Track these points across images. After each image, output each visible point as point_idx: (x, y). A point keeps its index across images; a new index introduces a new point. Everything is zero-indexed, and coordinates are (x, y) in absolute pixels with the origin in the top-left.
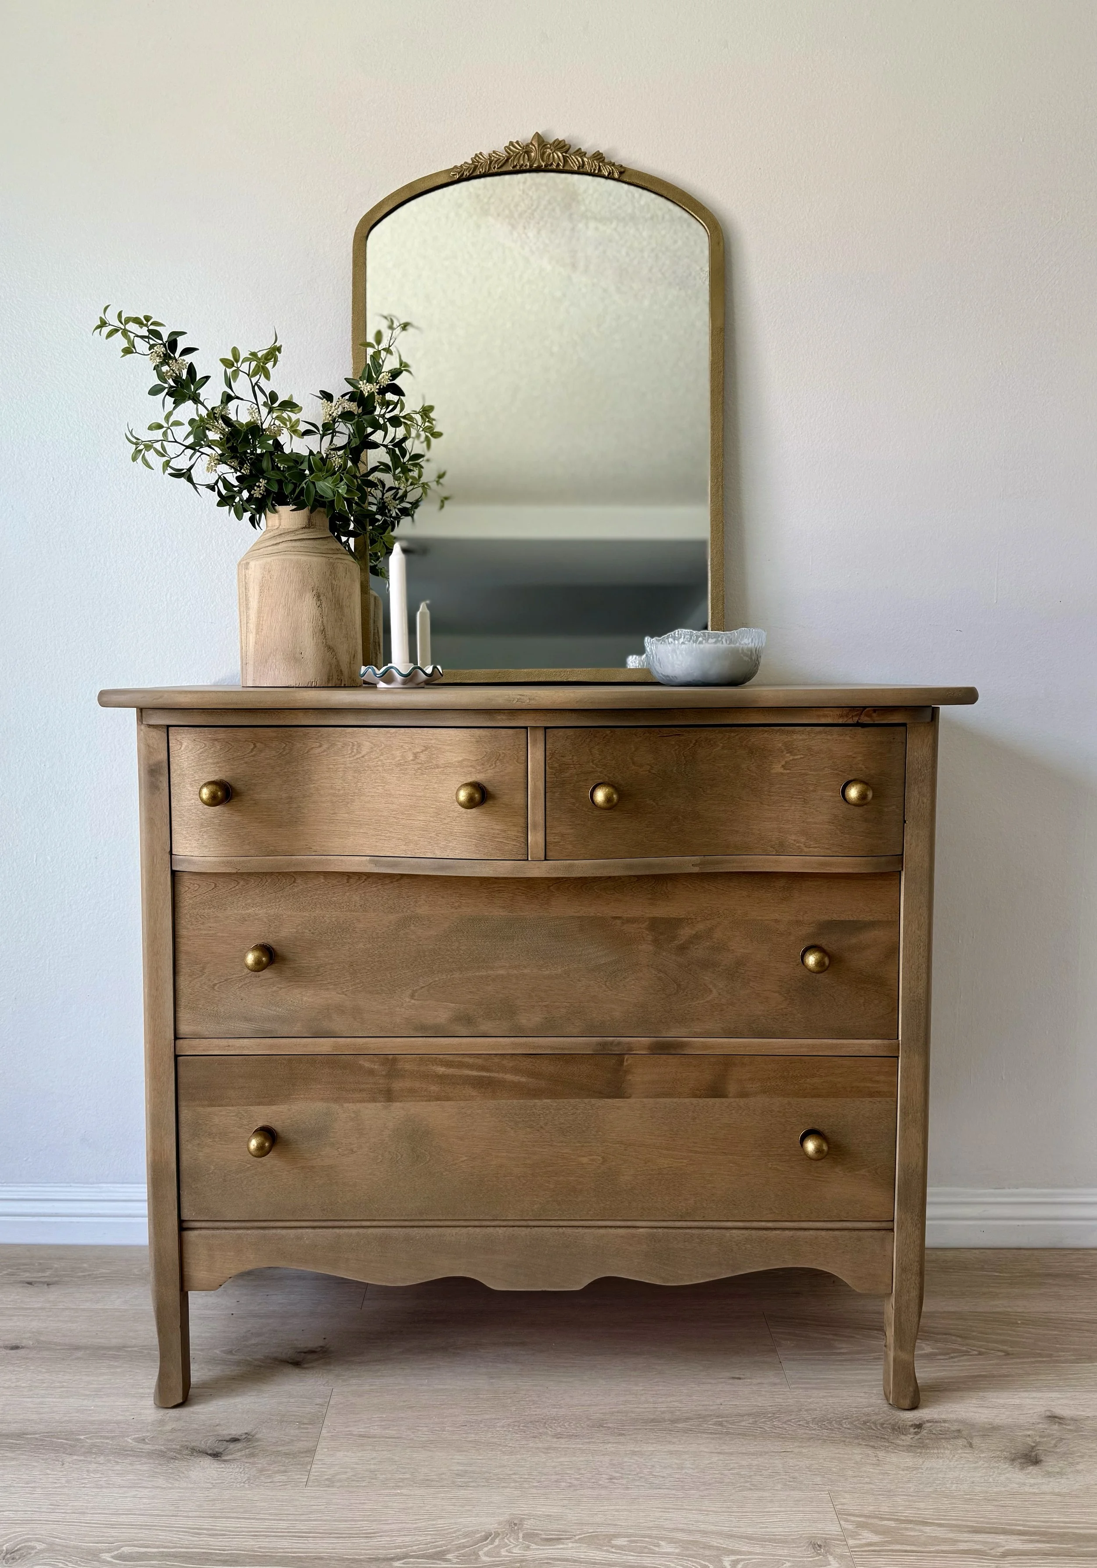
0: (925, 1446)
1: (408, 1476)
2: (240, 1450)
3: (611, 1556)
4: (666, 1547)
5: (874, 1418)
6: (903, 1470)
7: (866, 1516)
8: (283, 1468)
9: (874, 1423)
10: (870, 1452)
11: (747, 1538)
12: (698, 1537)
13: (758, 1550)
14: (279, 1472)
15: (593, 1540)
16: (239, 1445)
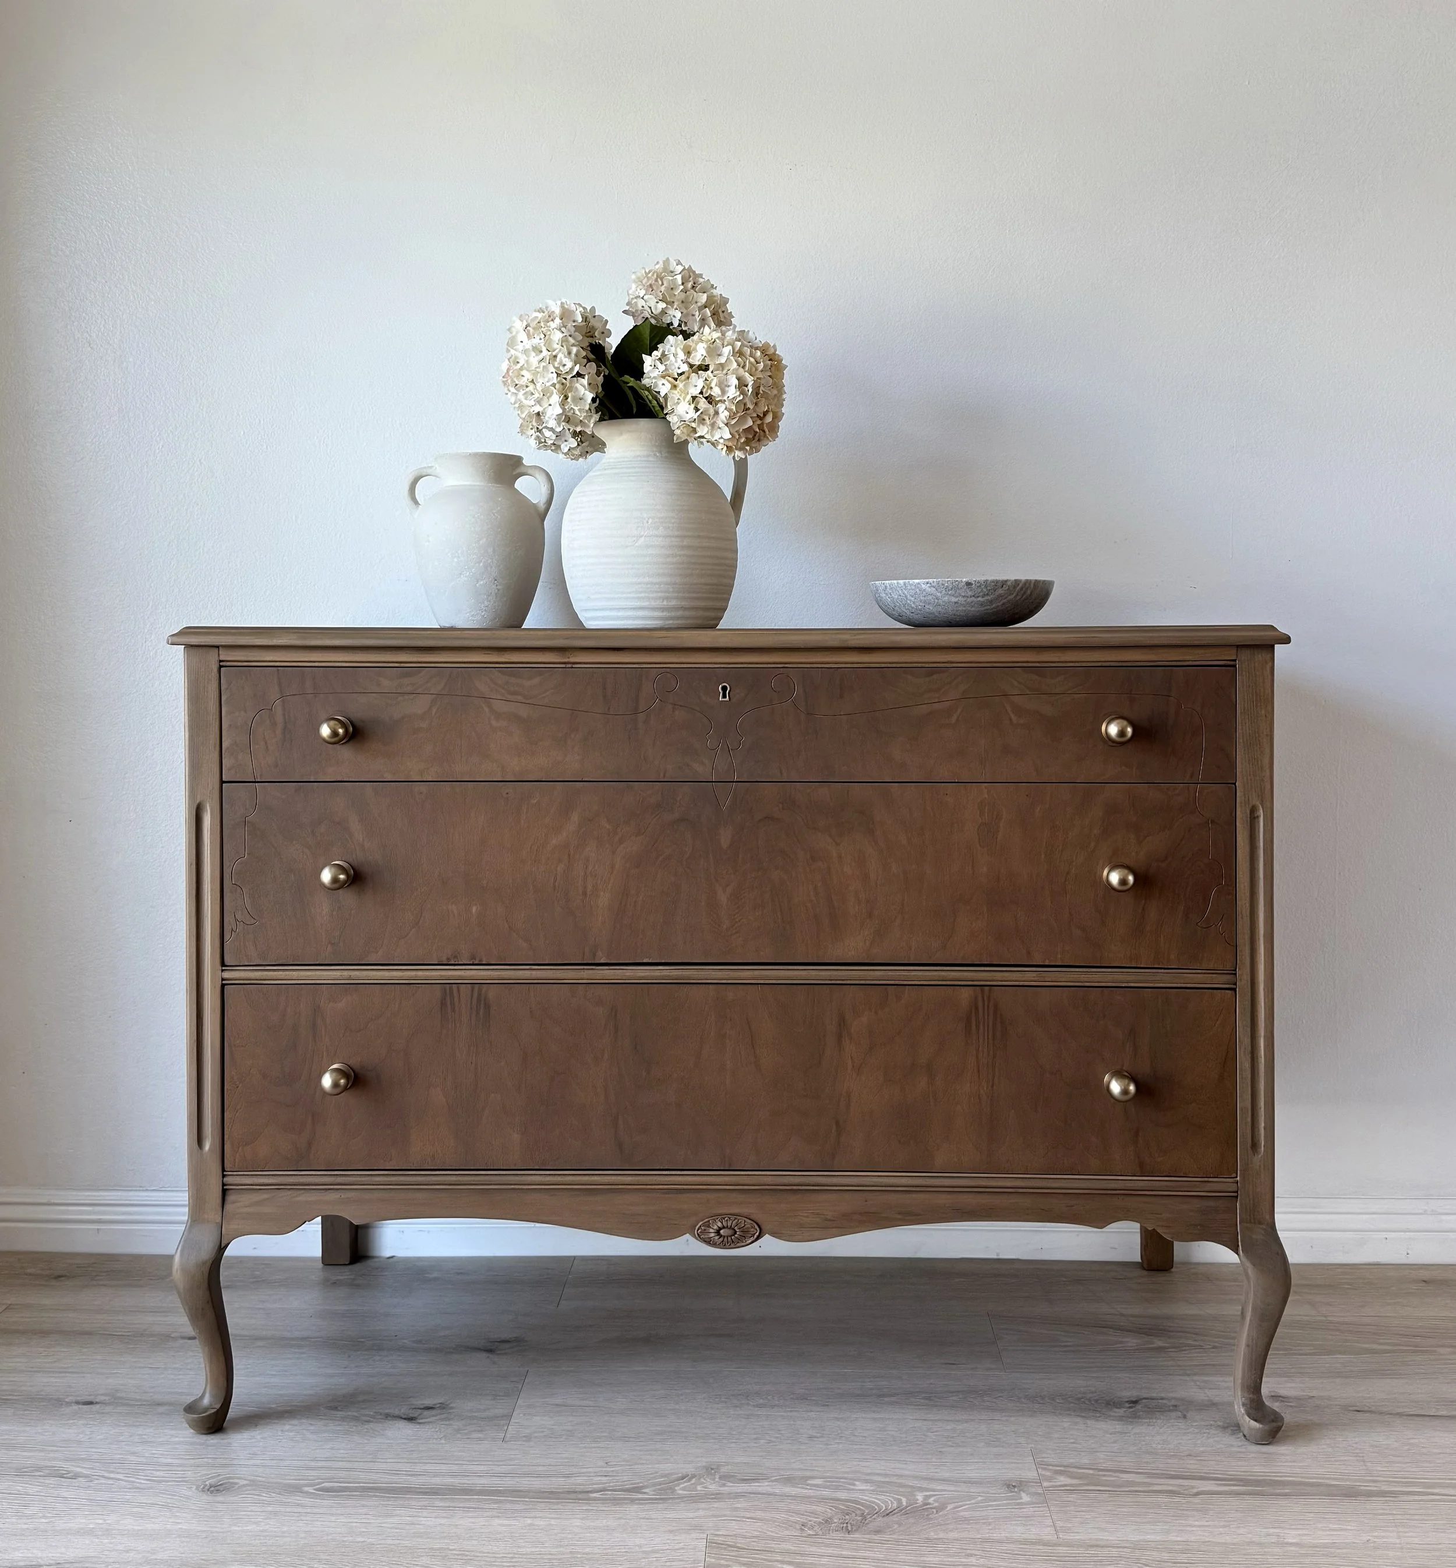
0: (1139, 1417)
1: (605, 1434)
2: (433, 1416)
3: (806, 1491)
4: (860, 1486)
5: (1091, 1395)
6: (1111, 1434)
7: (1064, 1466)
8: (479, 1429)
9: (1089, 1400)
10: (1079, 1420)
11: (944, 1480)
12: (894, 1479)
13: (952, 1488)
14: (475, 1431)
15: (789, 1480)
16: (433, 1412)
